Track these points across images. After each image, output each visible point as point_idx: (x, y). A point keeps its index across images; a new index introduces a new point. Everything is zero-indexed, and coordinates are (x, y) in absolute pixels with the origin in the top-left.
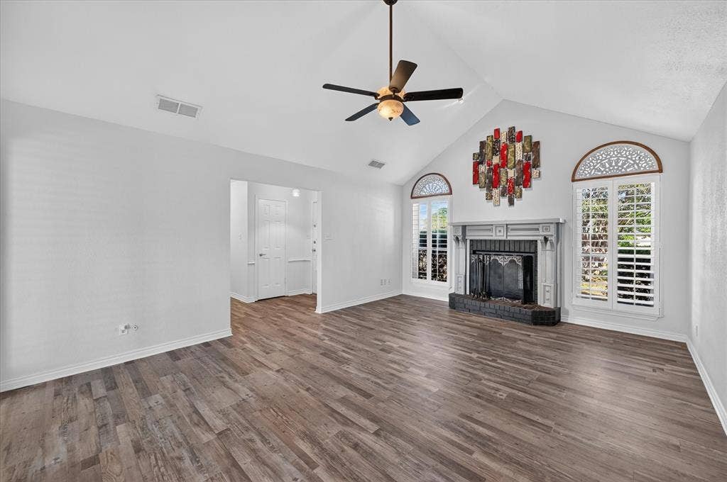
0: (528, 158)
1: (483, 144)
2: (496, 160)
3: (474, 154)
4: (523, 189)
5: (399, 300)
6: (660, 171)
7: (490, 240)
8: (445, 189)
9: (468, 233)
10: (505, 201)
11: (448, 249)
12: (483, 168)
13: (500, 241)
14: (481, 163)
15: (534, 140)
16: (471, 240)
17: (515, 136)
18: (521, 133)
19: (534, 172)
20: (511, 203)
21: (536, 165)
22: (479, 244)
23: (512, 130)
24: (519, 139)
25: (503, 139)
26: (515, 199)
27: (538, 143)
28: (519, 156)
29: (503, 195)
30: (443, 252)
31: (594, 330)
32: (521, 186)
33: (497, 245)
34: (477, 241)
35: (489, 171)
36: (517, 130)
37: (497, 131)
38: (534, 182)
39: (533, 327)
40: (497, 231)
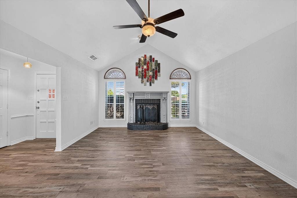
0: (156, 68)
1: (140, 60)
2: (145, 67)
3: (136, 63)
4: (155, 80)
5: (99, 131)
6: (190, 79)
7: (143, 99)
8: (122, 76)
9: (135, 96)
10: (148, 84)
11: (125, 104)
12: (140, 70)
13: (147, 99)
14: (139, 67)
15: (158, 62)
16: (135, 99)
17: (152, 59)
18: (154, 58)
19: (158, 74)
20: (151, 85)
21: (159, 72)
22: (139, 101)
23: (151, 56)
24: (154, 61)
25: (148, 59)
26: (152, 83)
27: (159, 64)
28: (154, 67)
29: (148, 81)
30: (122, 105)
31: (177, 128)
32: (154, 79)
33: (146, 101)
34: (138, 99)
35: (142, 71)
36: (153, 57)
37: (145, 56)
38: (158, 78)
39: (163, 131)
40: (147, 95)
